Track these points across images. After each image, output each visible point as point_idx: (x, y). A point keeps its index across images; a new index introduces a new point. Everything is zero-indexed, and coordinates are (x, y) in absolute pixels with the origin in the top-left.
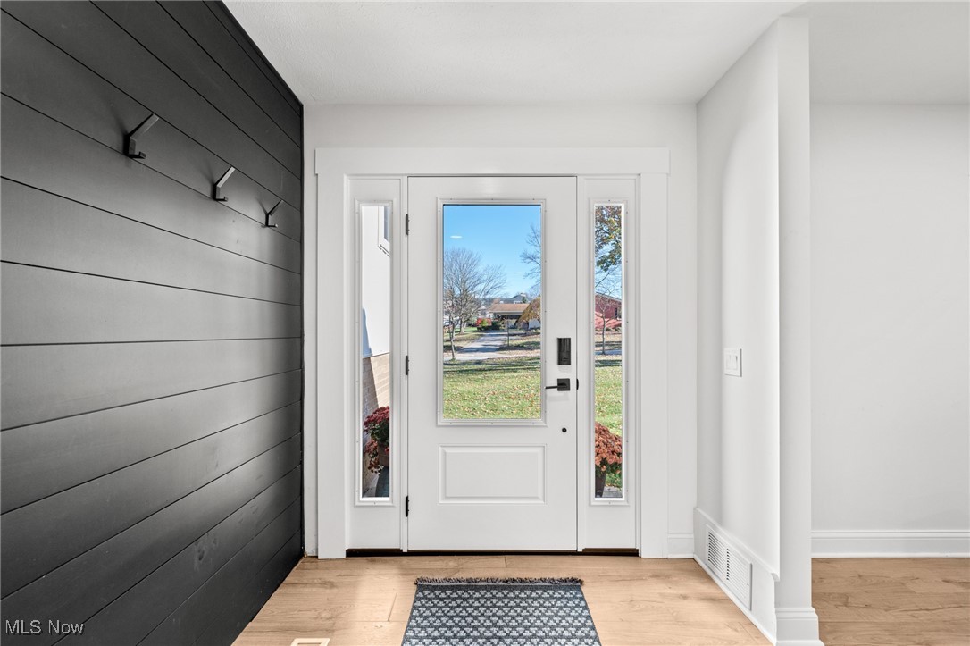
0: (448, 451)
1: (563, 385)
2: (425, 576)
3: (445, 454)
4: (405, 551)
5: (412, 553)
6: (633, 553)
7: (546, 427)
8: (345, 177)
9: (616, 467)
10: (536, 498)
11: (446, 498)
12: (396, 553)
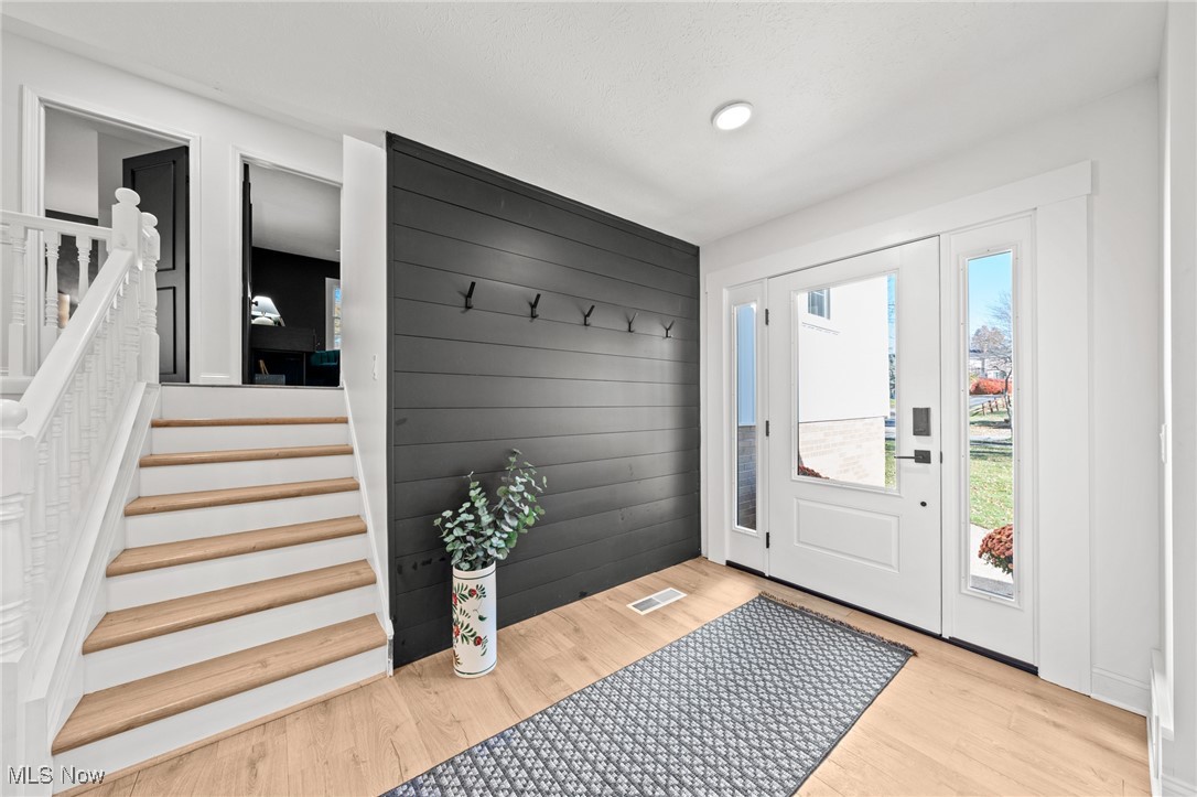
0: (801, 502)
1: (923, 457)
2: (768, 592)
3: (798, 505)
4: (767, 575)
5: (771, 579)
6: (1031, 669)
7: (900, 497)
8: (724, 290)
10: (891, 566)
11: (799, 542)
12: (761, 575)
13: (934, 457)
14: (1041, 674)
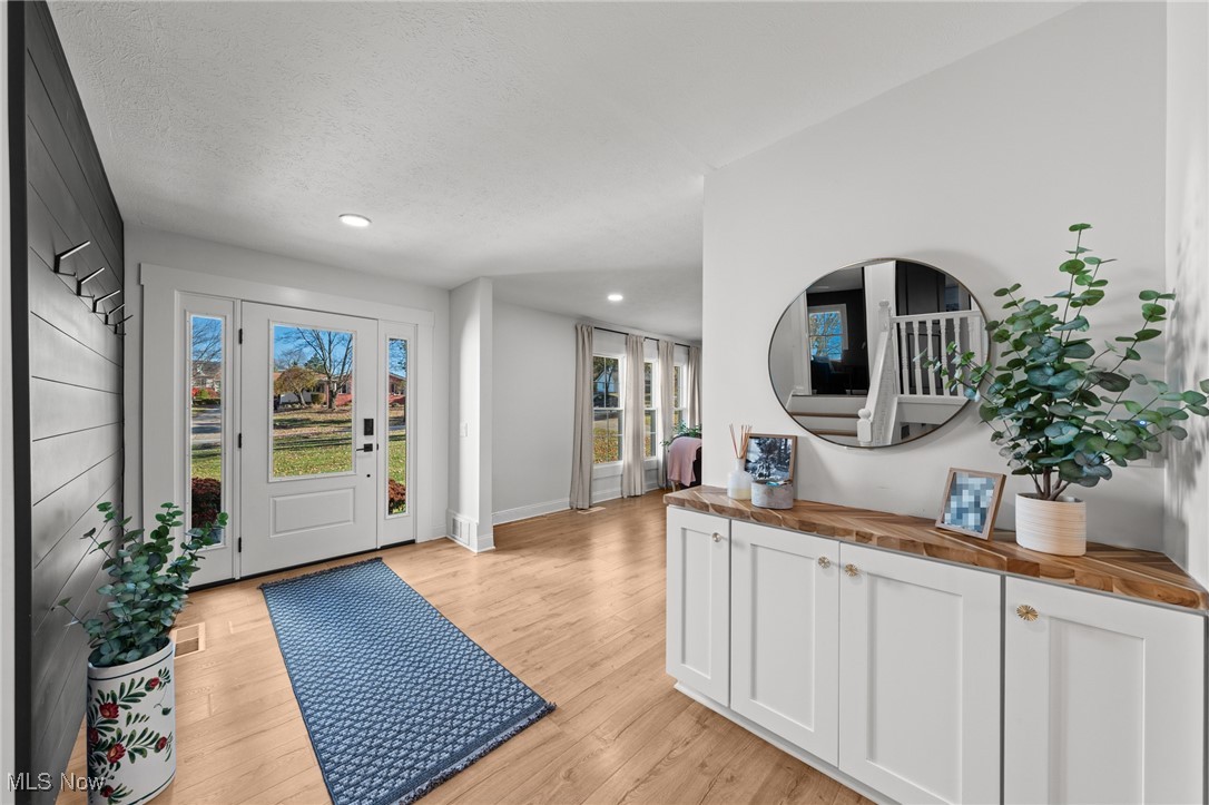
1: (368, 448)
3: (275, 501)
4: (237, 578)
5: (244, 579)
6: (412, 542)
7: (356, 474)
8: (176, 292)
9: (402, 502)
11: (276, 533)
13: (374, 447)
14: (418, 541)
